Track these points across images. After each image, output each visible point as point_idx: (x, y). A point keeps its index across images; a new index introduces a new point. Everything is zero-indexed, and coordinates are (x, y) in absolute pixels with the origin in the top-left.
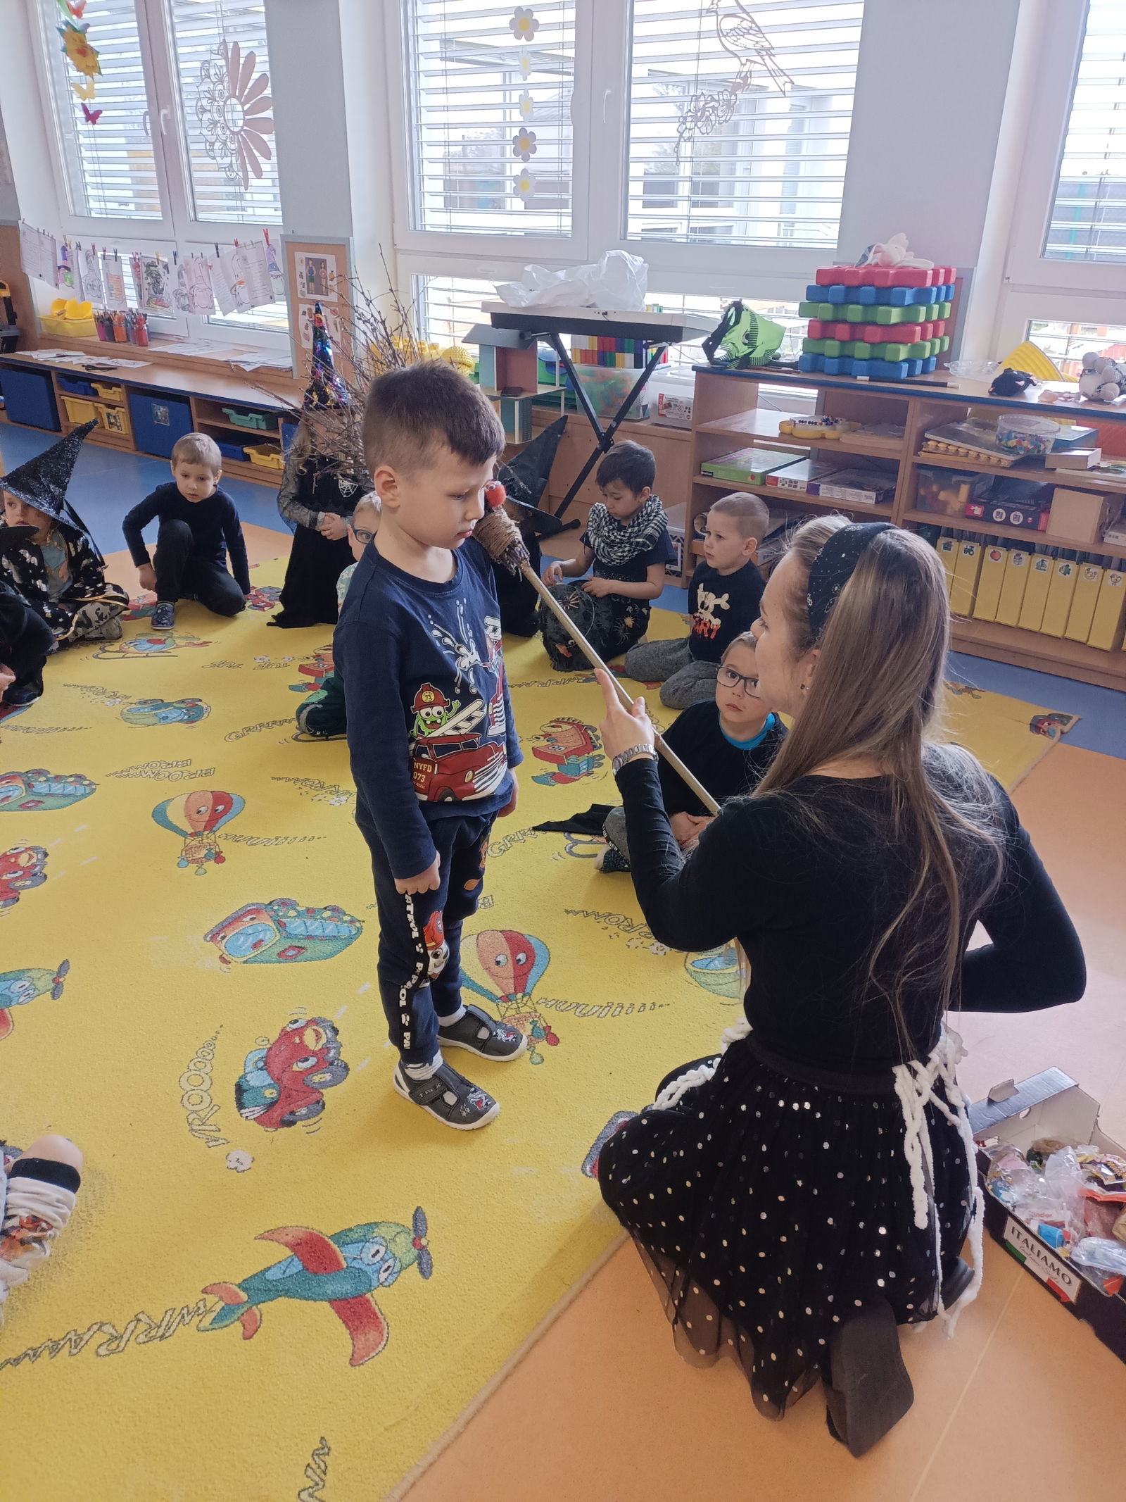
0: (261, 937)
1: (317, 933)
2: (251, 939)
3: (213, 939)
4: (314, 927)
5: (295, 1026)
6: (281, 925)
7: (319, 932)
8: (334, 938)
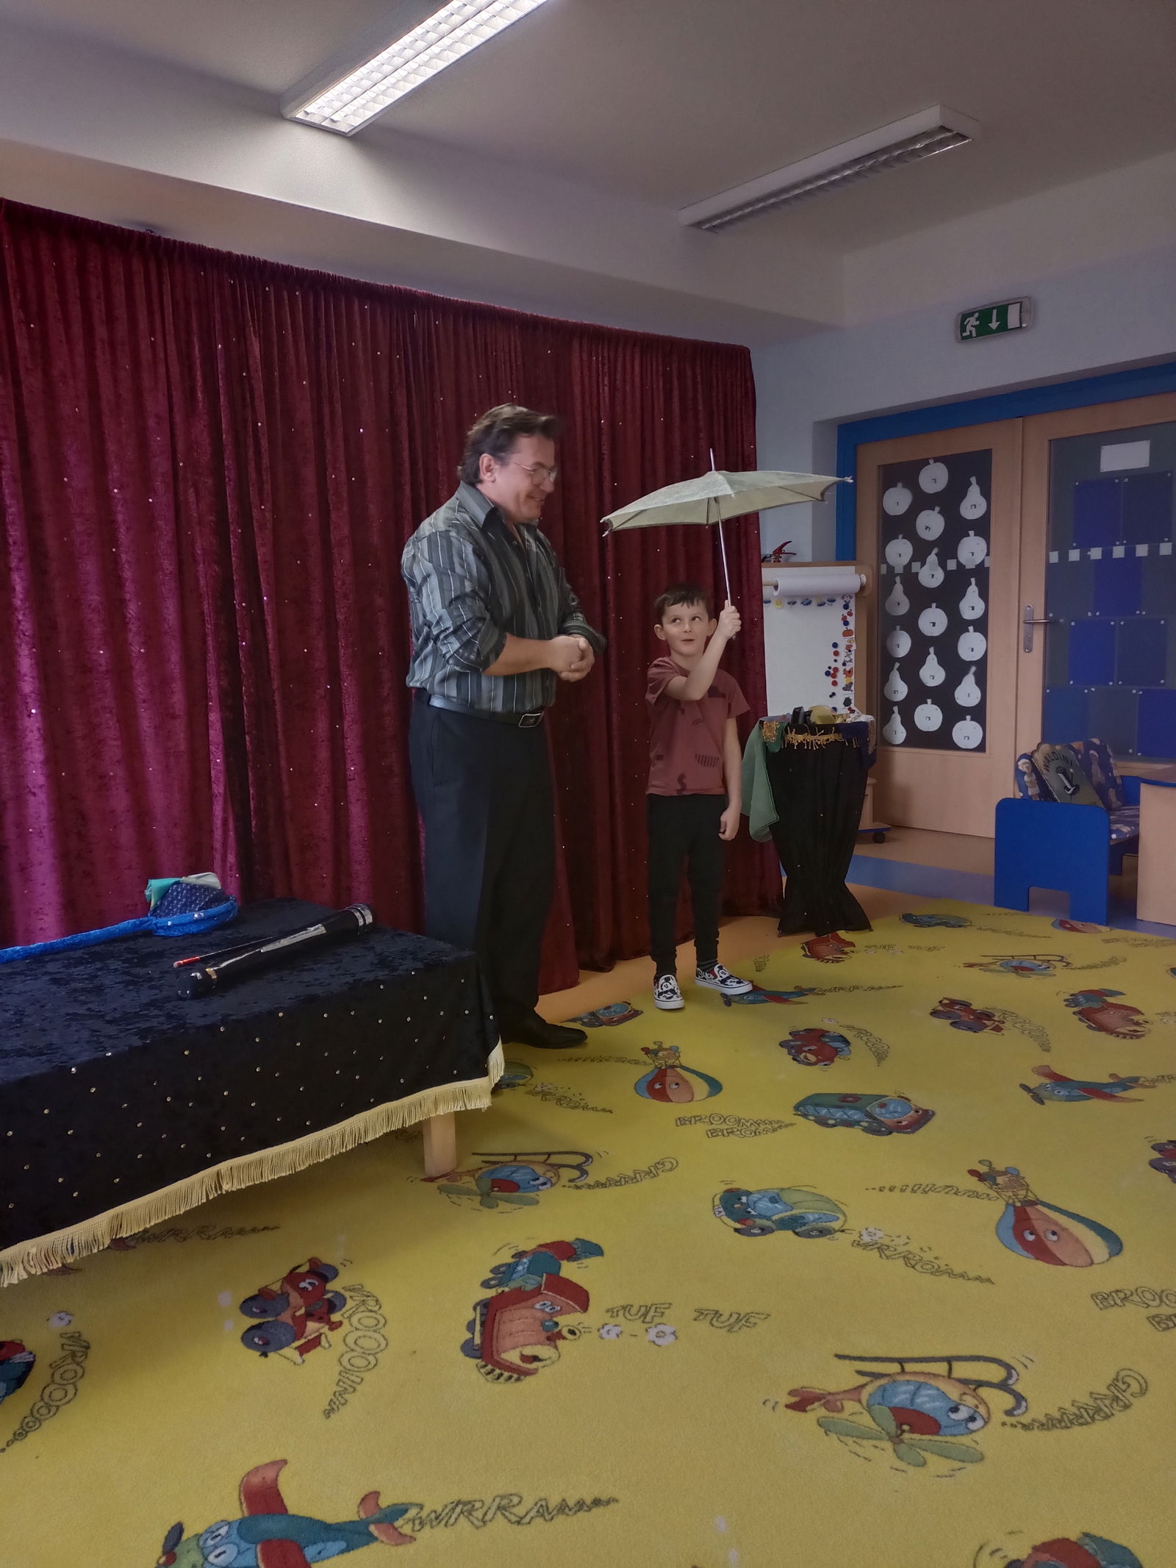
0: (883, 1111)
1: (835, 1109)
2: (891, 1109)
3: (926, 1111)
4: (839, 1114)
5: (825, 1063)
6: (869, 1115)
7: (832, 1110)
8: (817, 1105)
